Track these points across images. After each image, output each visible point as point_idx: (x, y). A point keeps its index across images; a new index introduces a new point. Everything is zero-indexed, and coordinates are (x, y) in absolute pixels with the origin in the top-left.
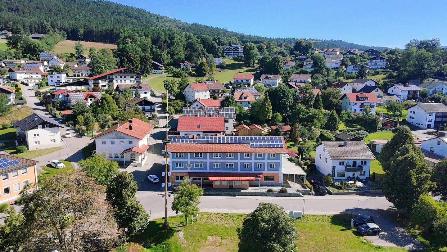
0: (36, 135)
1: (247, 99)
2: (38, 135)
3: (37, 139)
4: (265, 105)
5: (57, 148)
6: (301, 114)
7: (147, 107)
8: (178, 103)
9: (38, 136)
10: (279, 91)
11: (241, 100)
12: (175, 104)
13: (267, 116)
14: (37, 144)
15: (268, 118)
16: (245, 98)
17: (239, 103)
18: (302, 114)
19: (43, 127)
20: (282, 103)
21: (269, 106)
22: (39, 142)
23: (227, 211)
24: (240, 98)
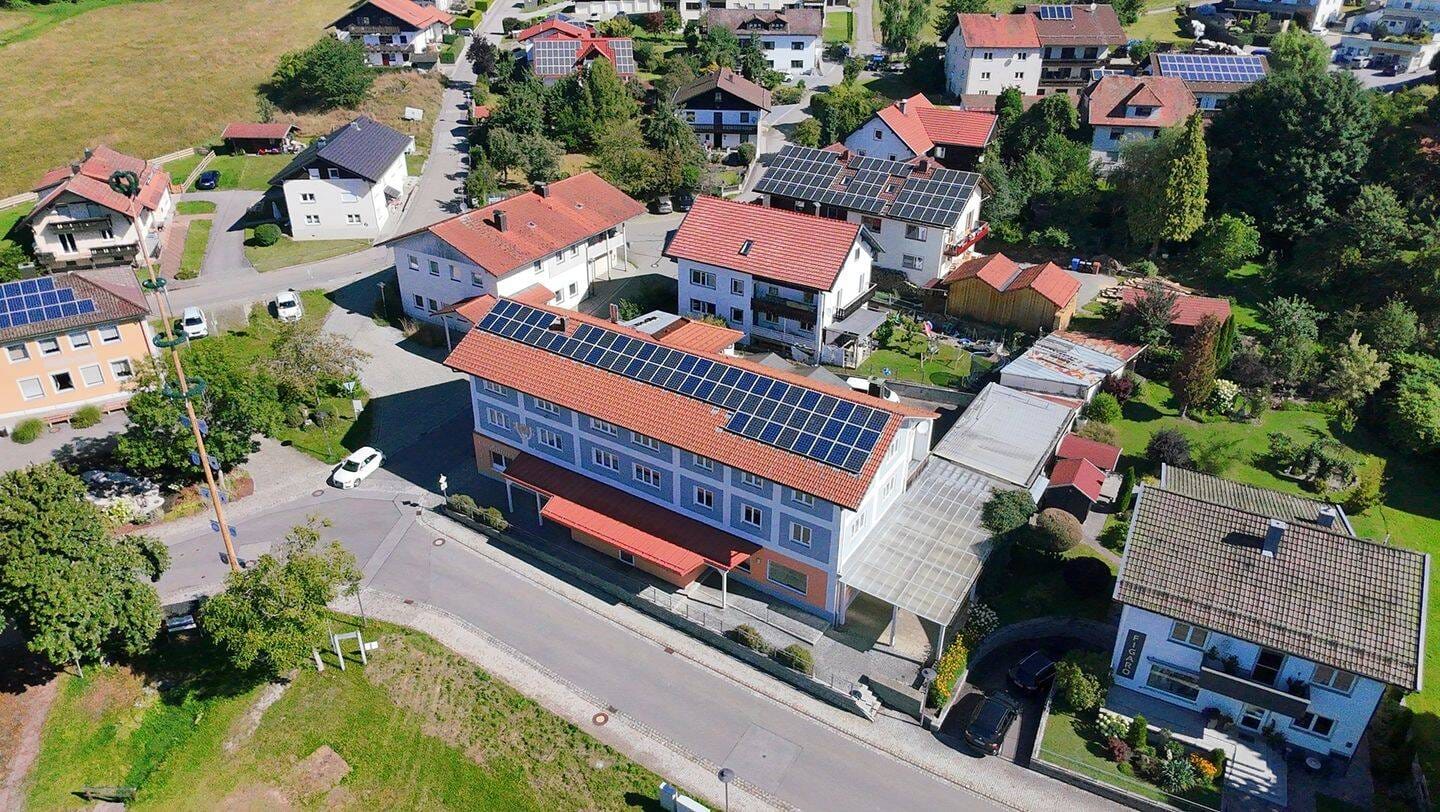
0: (308, 197)
1: (1155, 118)
2: (312, 196)
3: (311, 208)
4: (1166, 171)
5: (357, 241)
6: (1358, 246)
7: (731, 117)
8: (858, 104)
9: (313, 201)
10: (1290, 103)
11: (1118, 121)
12: (847, 111)
13: (1163, 226)
14: (314, 223)
15: (1171, 234)
16: (1145, 111)
17: (1108, 132)
18: (1362, 244)
19: (324, 176)
20: (1282, 166)
21: (1184, 180)
22: (316, 217)
23: (496, 661)
24: (1120, 110)
